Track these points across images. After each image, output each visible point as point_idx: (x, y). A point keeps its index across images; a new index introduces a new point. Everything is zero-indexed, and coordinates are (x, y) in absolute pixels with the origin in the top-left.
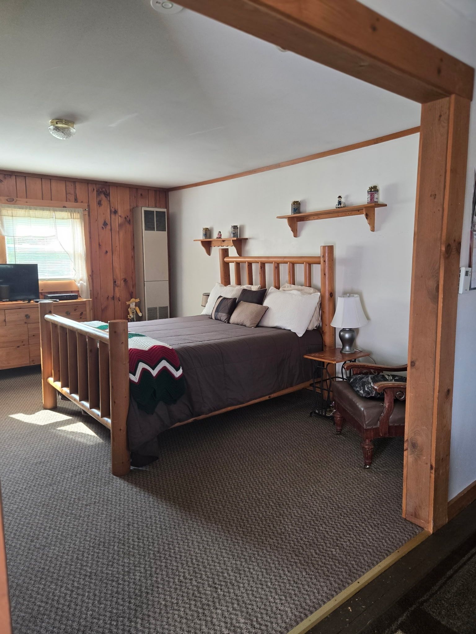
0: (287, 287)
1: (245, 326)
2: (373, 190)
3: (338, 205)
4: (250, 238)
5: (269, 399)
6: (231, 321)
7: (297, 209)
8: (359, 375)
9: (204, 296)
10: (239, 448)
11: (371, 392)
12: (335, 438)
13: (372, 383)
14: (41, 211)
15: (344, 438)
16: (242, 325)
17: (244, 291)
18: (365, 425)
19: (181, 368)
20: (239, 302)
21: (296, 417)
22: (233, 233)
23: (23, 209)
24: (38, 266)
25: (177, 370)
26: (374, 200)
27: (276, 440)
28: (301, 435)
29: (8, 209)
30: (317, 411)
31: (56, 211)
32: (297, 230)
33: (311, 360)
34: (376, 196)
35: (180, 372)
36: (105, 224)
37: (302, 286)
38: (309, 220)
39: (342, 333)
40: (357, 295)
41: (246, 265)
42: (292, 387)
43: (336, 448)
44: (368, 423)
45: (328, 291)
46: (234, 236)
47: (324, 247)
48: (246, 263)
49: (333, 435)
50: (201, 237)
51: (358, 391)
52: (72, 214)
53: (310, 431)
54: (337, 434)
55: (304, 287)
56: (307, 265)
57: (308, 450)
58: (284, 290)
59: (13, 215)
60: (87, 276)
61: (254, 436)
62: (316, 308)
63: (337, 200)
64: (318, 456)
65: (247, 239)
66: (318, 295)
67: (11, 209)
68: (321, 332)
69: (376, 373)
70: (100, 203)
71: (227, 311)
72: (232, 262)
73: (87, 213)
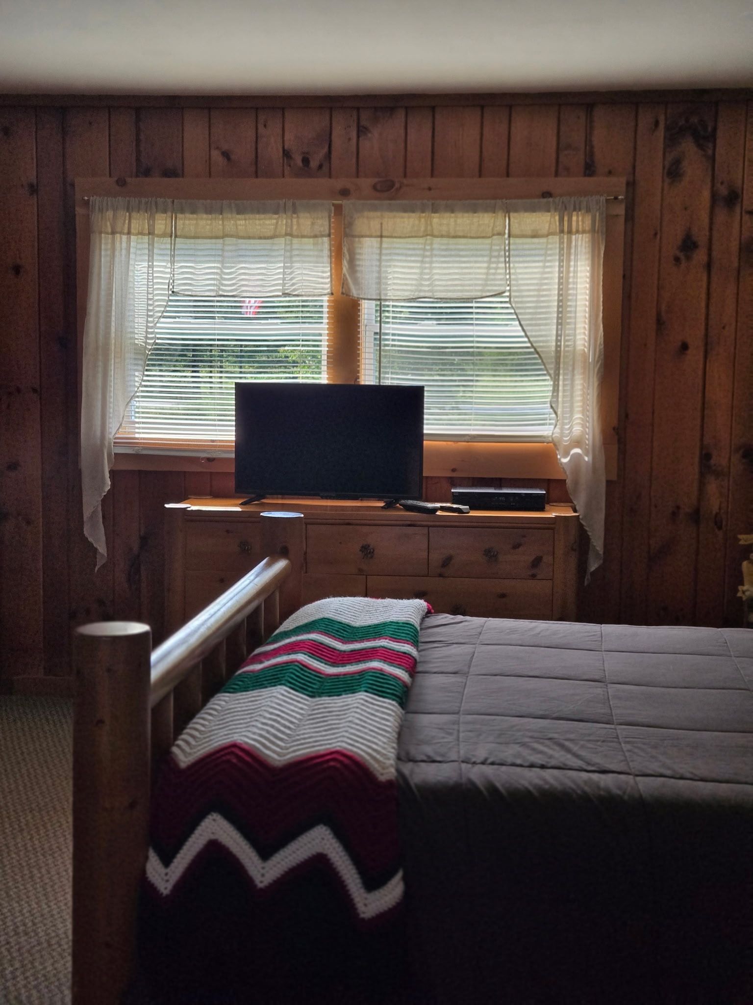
14: (466, 215)
23: (413, 212)
24: (426, 394)
25: (372, 883)
29: (371, 214)
31: (516, 211)
36: (688, 245)
52: (566, 218)
59: (384, 234)
60: (597, 431)
67: (379, 214)
70: (674, 173)
73: (620, 210)
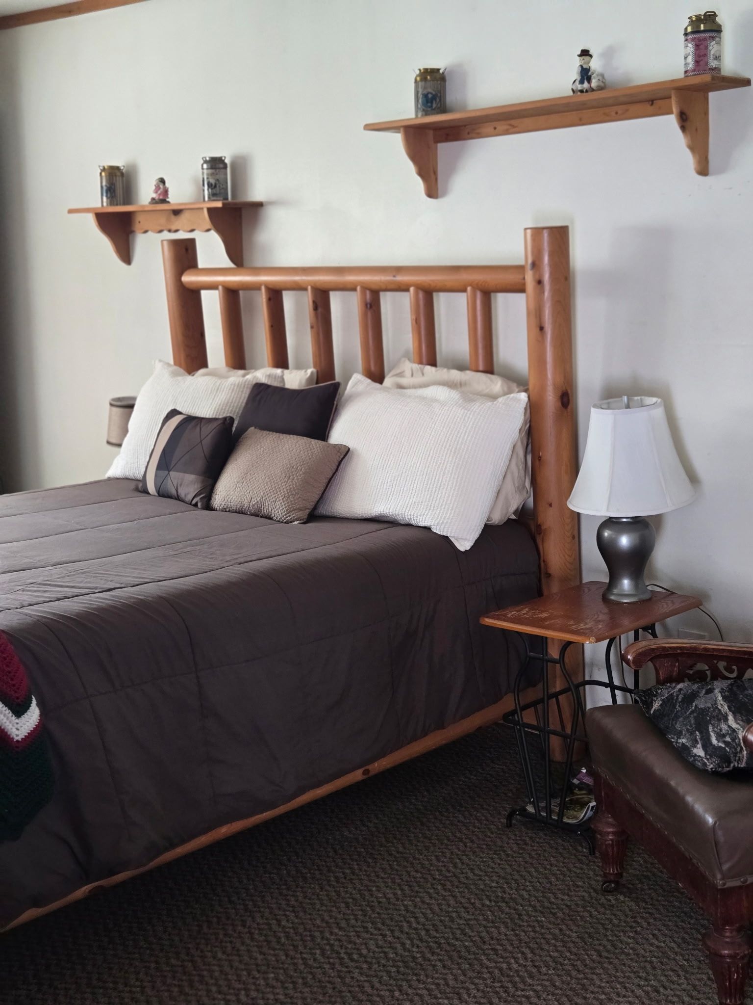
0: (408, 373)
1: (269, 517)
2: (702, 27)
3: (582, 82)
4: (271, 203)
5: (365, 777)
6: (218, 500)
7: (434, 97)
8: (680, 686)
9: (115, 409)
10: (266, 979)
11: (735, 754)
12: (602, 905)
13: (731, 717)
15: (634, 907)
16: (260, 514)
17: (260, 391)
18: (719, 876)
19: (34, 702)
20: (242, 431)
21: (460, 831)
22: (210, 185)
25: (19, 710)
26: (706, 63)
27: (397, 934)
28: (483, 905)
30: (530, 809)
32: (435, 173)
33: (504, 632)
34: (713, 48)
35: (33, 716)
37: (461, 368)
38: (480, 136)
39: (606, 534)
40: (654, 400)
41: (262, 299)
42: (443, 728)
43: (609, 947)
44: (730, 869)
45: (554, 384)
46: (214, 195)
47: (537, 232)
48: (259, 289)
49: (594, 894)
50: (97, 200)
51: (686, 749)
53: (514, 885)
54: (607, 891)
55: (468, 375)
56: (479, 295)
57: (515, 966)
58: (401, 387)
61: (318, 922)
62: (514, 447)
63: (577, 62)
64: (551, 989)
65: (259, 205)
66: (520, 400)
68: (533, 528)
69: (732, 671)
71: (200, 464)
72: (212, 287)
